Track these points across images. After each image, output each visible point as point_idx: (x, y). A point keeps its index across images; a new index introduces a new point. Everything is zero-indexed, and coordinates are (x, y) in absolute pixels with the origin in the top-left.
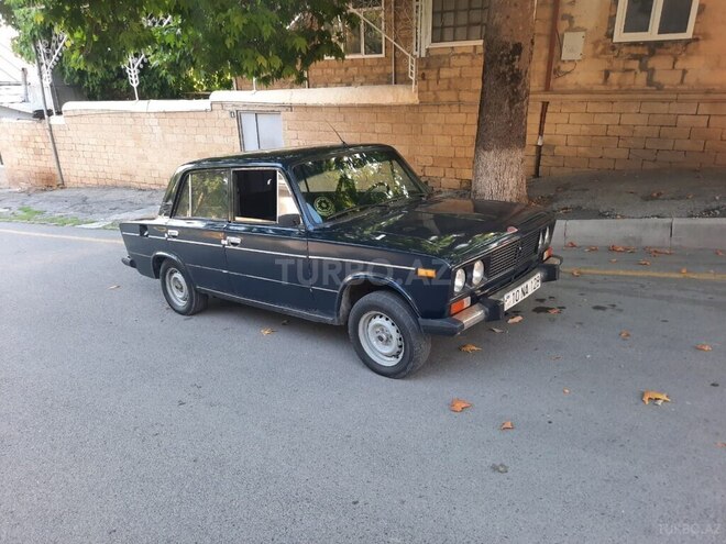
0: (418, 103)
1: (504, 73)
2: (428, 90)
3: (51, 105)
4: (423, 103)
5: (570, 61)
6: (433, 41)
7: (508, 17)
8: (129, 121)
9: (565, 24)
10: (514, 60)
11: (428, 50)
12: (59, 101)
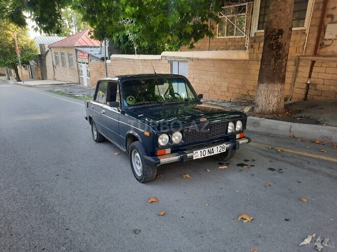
0: (248, 59)
1: (272, 44)
2: (254, 53)
3: (107, 56)
4: (251, 59)
5: (329, 39)
6: (258, 29)
7: (276, 16)
8: (132, 63)
9: (329, 19)
10: (278, 38)
11: (255, 33)
12: (110, 55)
